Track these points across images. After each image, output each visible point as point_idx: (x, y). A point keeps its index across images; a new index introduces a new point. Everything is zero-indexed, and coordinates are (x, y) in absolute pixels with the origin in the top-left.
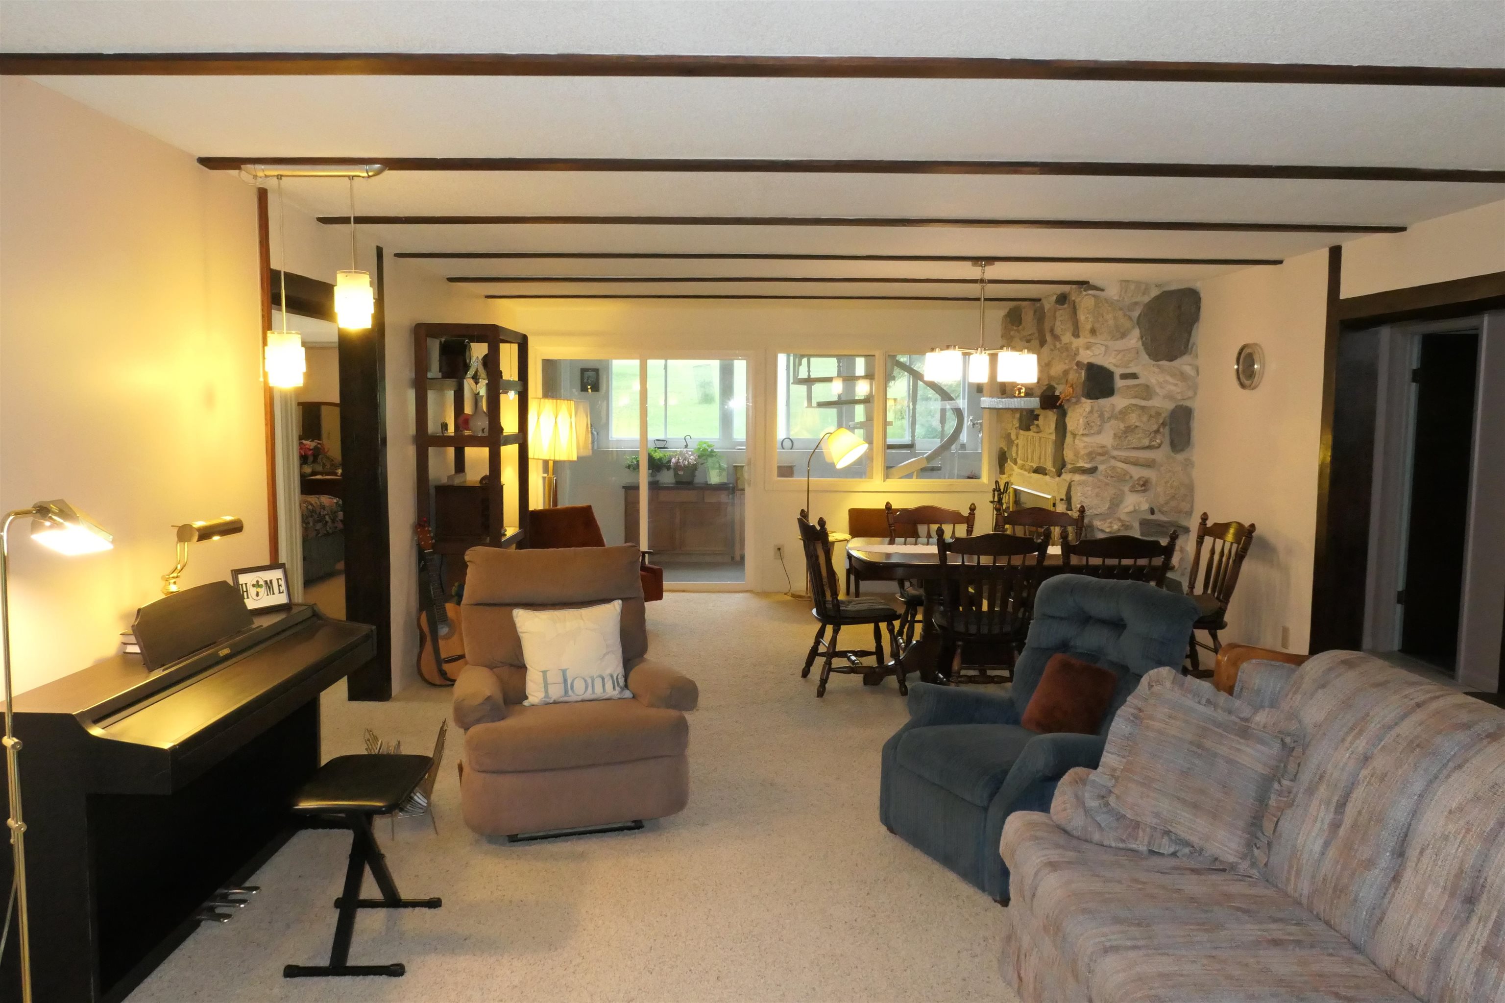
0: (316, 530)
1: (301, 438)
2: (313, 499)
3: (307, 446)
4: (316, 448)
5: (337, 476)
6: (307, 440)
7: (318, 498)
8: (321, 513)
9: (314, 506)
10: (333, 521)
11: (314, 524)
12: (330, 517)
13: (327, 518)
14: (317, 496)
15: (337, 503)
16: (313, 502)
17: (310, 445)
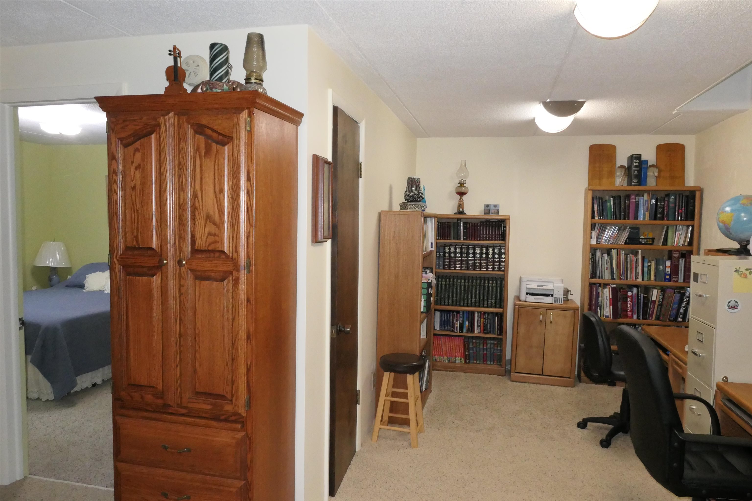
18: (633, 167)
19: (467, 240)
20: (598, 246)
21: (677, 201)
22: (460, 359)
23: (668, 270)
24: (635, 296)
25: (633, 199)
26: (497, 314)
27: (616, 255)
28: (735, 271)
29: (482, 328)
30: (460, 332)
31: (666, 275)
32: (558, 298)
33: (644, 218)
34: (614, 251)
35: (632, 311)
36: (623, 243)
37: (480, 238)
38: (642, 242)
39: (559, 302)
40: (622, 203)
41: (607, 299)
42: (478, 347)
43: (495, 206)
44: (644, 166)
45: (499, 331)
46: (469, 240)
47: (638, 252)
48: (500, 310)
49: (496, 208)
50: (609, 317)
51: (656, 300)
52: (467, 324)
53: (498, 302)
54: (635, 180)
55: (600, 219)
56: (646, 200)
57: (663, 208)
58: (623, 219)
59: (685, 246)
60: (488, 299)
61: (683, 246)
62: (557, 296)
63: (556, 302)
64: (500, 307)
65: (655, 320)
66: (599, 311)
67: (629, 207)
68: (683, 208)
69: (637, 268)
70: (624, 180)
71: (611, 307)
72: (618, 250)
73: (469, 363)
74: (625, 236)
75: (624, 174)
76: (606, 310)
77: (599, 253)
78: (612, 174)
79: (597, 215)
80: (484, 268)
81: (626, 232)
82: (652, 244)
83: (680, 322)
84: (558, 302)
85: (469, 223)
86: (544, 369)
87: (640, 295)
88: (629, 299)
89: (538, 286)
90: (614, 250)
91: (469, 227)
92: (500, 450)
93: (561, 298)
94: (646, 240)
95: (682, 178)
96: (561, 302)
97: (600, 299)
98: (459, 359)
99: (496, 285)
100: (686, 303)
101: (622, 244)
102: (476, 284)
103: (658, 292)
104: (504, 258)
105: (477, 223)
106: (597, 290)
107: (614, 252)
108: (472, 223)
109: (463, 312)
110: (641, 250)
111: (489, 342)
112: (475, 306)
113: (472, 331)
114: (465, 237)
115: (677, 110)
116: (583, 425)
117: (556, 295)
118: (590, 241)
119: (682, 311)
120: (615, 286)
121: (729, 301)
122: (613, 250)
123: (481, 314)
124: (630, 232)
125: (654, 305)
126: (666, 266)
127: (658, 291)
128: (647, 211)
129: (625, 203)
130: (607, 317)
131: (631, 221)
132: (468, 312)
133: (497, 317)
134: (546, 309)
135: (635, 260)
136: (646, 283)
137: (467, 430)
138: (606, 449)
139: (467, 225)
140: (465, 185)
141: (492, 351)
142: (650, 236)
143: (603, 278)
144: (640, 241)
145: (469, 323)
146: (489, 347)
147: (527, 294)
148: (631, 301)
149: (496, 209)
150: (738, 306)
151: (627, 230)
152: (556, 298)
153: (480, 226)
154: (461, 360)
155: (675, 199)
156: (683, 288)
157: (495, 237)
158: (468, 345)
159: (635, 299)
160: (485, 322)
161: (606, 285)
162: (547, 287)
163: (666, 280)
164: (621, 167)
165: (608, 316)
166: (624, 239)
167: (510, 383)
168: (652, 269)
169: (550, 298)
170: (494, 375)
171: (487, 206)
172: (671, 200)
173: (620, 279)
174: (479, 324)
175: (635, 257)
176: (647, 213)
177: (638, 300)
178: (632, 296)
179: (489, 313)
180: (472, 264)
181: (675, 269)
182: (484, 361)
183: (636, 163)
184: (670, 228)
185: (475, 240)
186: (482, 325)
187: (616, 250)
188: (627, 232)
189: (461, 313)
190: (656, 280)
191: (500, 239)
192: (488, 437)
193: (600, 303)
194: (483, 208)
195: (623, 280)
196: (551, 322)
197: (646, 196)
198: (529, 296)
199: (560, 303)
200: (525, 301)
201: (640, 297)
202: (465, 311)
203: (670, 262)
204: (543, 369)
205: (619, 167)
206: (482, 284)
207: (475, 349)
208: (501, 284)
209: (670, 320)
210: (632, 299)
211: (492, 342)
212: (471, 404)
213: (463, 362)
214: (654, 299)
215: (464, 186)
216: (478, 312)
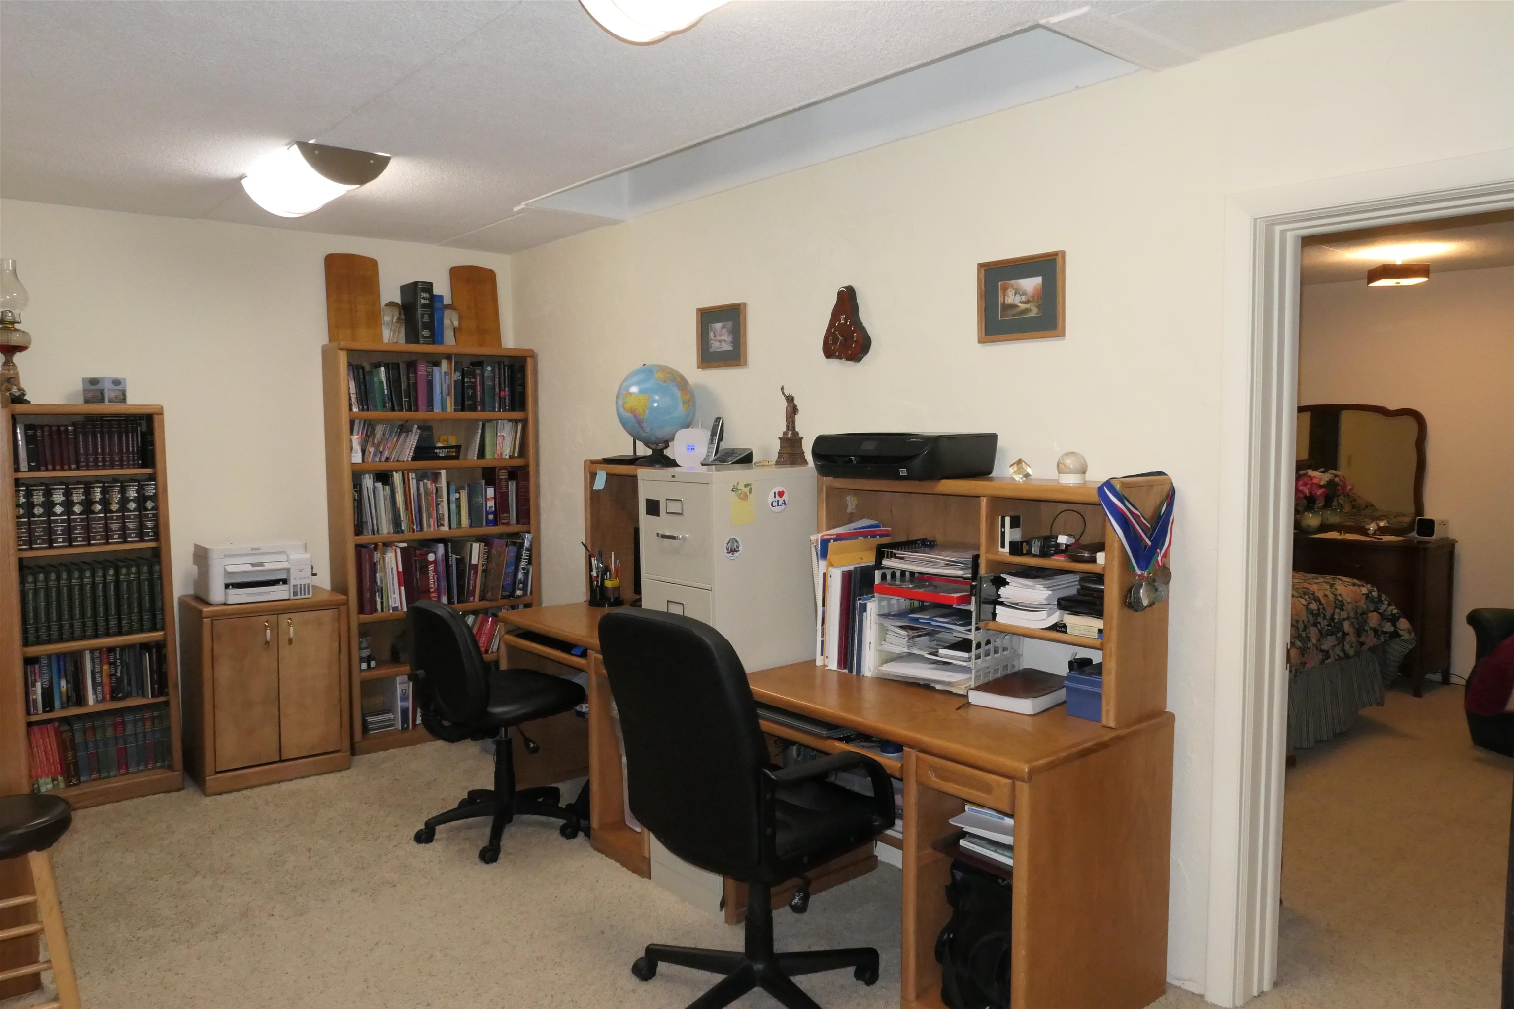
0: (1322, 651)
1: (1300, 466)
2: (1320, 586)
3: (1315, 481)
4: (1331, 484)
5: (1367, 535)
6: (1315, 469)
7: (1332, 586)
8: (1336, 617)
9: (1321, 603)
10: (1359, 632)
11: (1319, 640)
12: (1352, 624)
13: (1347, 626)
14: (1328, 578)
15: (1367, 596)
16: (1320, 594)
17: (1321, 479)
18: (419, 306)
19: (39, 470)
20: (366, 466)
21: (497, 376)
22: (53, 781)
23: (491, 504)
24: (442, 560)
25: (422, 369)
26: (145, 647)
27: (402, 484)
28: (732, 490)
29: (107, 689)
30: (45, 711)
31: (488, 513)
32: (301, 585)
33: (444, 409)
34: (397, 475)
35: (438, 590)
36: (410, 459)
37: (78, 463)
38: (440, 455)
39: (305, 594)
40: (403, 379)
41: (392, 574)
42: (99, 736)
43: (117, 382)
44: (437, 305)
45: (156, 686)
46: (47, 470)
47: (440, 473)
48: (157, 635)
49: (120, 387)
50: (400, 609)
51: (478, 562)
52: (65, 687)
53: (146, 616)
54: (426, 333)
55: (363, 410)
56: (445, 373)
57: (474, 388)
58: (406, 411)
59: (515, 458)
60: (119, 613)
61: (510, 457)
62: (298, 582)
63: (297, 595)
64: (154, 629)
65: (480, 600)
66: (378, 599)
67: (416, 385)
68: (507, 389)
69: (440, 506)
70: (399, 332)
71: (403, 588)
72: (405, 472)
73: (79, 783)
74: (412, 445)
75: (399, 319)
76: (393, 596)
77: (368, 482)
78: (374, 318)
79: (356, 403)
80: (98, 538)
81: (413, 436)
82: (457, 457)
83: (519, 597)
84: (301, 595)
85: (42, 427)
86: (282, 746)
87: (452, 556)
88: (431, 567)
89: (253, 565)
90: (396, 473)
91: (43, 436)
92: (303, 953)
93: (308, 584)
94: (446, 450)
95: (496, 332)
96: (308, 594)
97: (378, 575)
98: (50, 780)
99: (139, 577)
100: (526, 562)
101: (407, 461)
102: (82, 581)
103: (481, 547)
104: (153, 509)
105: (66, 426)
106: (371, 557)
107: (397, 478)
108: (50, 426)
109: (49, 657)
110: (445, 471)
111: (129, 718)
112: (83, 637)
113: (80, 700)
114: (32, 464)
115: (527, 205)
116: (425, 836)
117: (295, 579)
118: (351, 457)
119: (520, 576)
120: (405, 545)
121: (728, 540)
122: (394, 473)
123: (100, 653)
124: (420, 436)
125: (476, 573)
126: (488, 497)
127: (480, 545)
128: (449, 395)
129: (408, 378)
130: (395, 609)
131: (422, 415)
132: (61, 656)
133: (147, 655)
134: (278, 614)
135: (434, 491)
136: (456, 533)
137: (188, 941)
138: (494, 863)
139: (35, 433)
140: (17, 326)
141: (140, 736)
142: (453, 442)
143: (381, 532)
144: (436, 453)
145: (67, 683)
146: (129, 729)
147: (227, 586)
148: (436, 571)
149: (119, 390)
150: (738, 548)
151: (414, 431)
152: (297, 585)
153: (75, 432)
154: (55, 782)
155: (493, 370)
156: (517, 535)
157: (121, 460)
158: (73, 738)
159: (441, 568)
160: (113, 673)
161: (387, 545)
162: (273, 564)
163: (488, 523)
164: (391, 304)
165: (397, 607)
166: (411, 450)
167: (207, 801)
168: (462, 507)
169: (281, 587)
170: (154, 794)
171: (94, 382)
172: (487, 374)
173: (413, 530)
174: (98, 680)
175: (434, 485)
176: (448, 398)
177: (448, 566)
178: (435, 562)
179: (124, 648)
180: (62, 530)
181: (502, 500)
182: (120, 768)
183: (424, 298)
184: (487, 425)
185: (62, 469)
186: (106, 680)
187: (400, 473)
188: (415, 437)
189: (44, 662)
190: (471, 526)
191: (136, 462)
192: (252, 935)
193: (379, 584)
194: (79, 386)
195: (417, 531)
196: (290, 641)
197: (444, 364)
198: (232, 591)
199: (307, 596)
200: (225, 604)
201: (452, 560)
202: (53, 654)
203: (493, 489)
204: (280, 748)
205: (387, 305)
206: (98, 579)
207: (91, 745)
208: (151, 572)
209: (503, 597)
210: (435, 567)
211: (139, 716)
212: (152, 879)
213: (62, 785)
214: (474, 561)
215: (16, 330)
216: (92, 651)
